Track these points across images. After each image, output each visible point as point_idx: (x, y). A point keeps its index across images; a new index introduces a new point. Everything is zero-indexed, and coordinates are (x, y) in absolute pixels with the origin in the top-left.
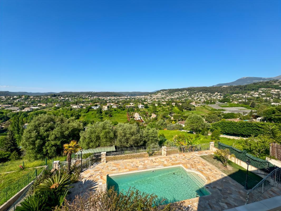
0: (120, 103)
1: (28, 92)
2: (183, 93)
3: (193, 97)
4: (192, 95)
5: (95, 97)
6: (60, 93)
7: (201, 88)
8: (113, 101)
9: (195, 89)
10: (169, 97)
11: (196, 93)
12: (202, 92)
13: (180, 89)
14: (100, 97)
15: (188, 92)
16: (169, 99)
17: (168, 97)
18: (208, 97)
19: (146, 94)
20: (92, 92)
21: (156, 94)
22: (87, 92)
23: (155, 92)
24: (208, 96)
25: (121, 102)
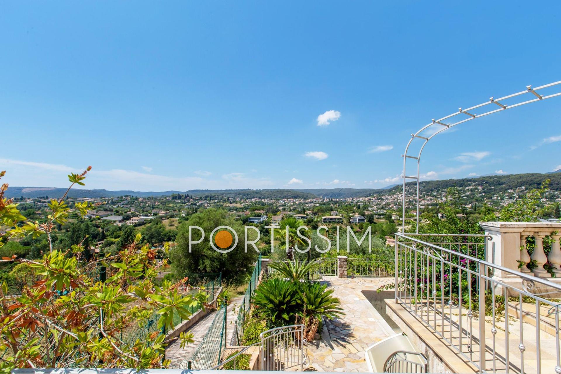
0: (309, 212)
1: (135, 191)
2: (468, 190)
3: (497, 199)
4: (494, 194)
5: (253, 200)
6: (187, 192)
7: (520, 176)
8: (291, 208)
9: (502, 180)
10: (428, 200)
11: (505, 190)
12: (523, 187)
13: (456, 181)
14: (263, 200)
15: (480, 188)
16: (428, 205)
17: (424, 200)
18: (544, 200)
19: (369, 193)
20: (247, 190)
21: (393, 194)
22: (236, 190)
23: (390, 188)
24: (546, 198)
25: (309, 210)
